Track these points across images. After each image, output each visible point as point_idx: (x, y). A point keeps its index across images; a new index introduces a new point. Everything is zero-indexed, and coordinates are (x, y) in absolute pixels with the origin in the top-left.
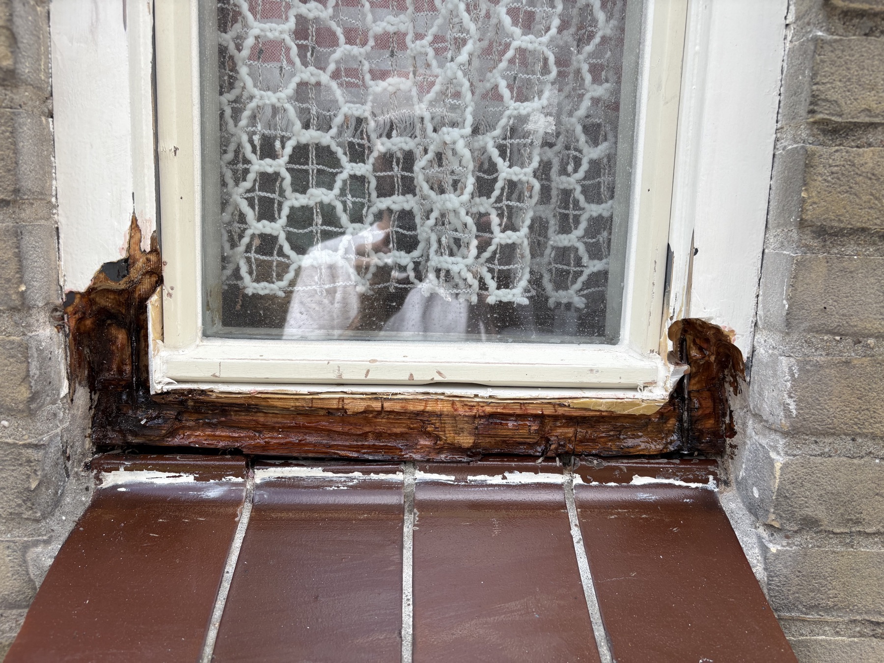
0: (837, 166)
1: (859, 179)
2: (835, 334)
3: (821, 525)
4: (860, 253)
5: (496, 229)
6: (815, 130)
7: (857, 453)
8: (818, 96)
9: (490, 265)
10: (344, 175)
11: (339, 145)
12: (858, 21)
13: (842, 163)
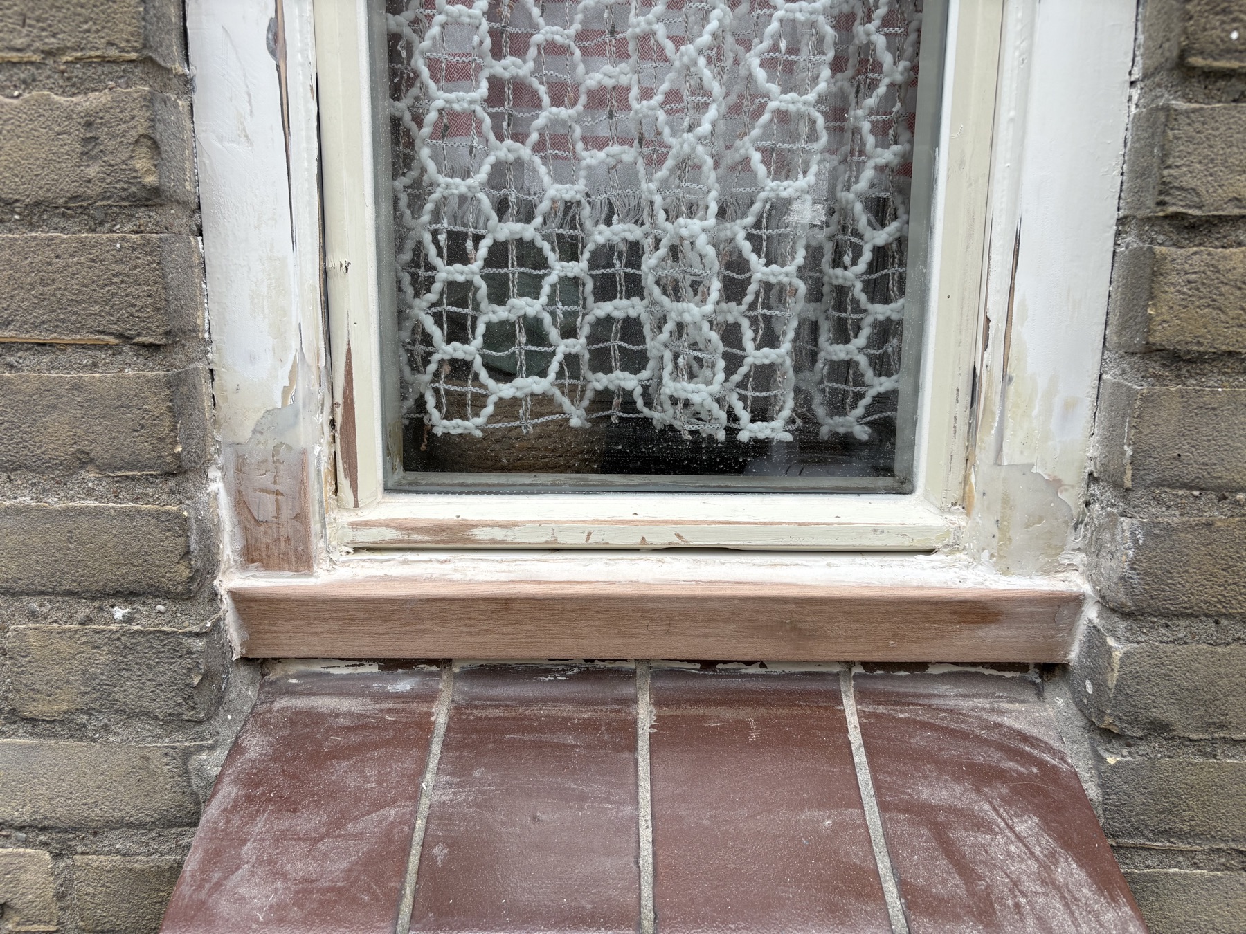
0: (1195, 273)
1: (1224, 289)
2: (1192, 488)
3: (1174, 730)
4: (1226, 384)
5: (749, 345)
6: (1167, 227)
7: (1222, 639)
8: (1170, 183)
9: (742, 391)
10: (553, 278)
11: (546, 238)
12: (1223, 83)
13: (1202, 269)
